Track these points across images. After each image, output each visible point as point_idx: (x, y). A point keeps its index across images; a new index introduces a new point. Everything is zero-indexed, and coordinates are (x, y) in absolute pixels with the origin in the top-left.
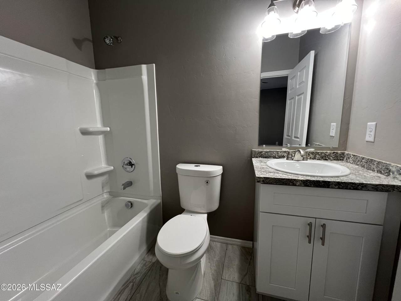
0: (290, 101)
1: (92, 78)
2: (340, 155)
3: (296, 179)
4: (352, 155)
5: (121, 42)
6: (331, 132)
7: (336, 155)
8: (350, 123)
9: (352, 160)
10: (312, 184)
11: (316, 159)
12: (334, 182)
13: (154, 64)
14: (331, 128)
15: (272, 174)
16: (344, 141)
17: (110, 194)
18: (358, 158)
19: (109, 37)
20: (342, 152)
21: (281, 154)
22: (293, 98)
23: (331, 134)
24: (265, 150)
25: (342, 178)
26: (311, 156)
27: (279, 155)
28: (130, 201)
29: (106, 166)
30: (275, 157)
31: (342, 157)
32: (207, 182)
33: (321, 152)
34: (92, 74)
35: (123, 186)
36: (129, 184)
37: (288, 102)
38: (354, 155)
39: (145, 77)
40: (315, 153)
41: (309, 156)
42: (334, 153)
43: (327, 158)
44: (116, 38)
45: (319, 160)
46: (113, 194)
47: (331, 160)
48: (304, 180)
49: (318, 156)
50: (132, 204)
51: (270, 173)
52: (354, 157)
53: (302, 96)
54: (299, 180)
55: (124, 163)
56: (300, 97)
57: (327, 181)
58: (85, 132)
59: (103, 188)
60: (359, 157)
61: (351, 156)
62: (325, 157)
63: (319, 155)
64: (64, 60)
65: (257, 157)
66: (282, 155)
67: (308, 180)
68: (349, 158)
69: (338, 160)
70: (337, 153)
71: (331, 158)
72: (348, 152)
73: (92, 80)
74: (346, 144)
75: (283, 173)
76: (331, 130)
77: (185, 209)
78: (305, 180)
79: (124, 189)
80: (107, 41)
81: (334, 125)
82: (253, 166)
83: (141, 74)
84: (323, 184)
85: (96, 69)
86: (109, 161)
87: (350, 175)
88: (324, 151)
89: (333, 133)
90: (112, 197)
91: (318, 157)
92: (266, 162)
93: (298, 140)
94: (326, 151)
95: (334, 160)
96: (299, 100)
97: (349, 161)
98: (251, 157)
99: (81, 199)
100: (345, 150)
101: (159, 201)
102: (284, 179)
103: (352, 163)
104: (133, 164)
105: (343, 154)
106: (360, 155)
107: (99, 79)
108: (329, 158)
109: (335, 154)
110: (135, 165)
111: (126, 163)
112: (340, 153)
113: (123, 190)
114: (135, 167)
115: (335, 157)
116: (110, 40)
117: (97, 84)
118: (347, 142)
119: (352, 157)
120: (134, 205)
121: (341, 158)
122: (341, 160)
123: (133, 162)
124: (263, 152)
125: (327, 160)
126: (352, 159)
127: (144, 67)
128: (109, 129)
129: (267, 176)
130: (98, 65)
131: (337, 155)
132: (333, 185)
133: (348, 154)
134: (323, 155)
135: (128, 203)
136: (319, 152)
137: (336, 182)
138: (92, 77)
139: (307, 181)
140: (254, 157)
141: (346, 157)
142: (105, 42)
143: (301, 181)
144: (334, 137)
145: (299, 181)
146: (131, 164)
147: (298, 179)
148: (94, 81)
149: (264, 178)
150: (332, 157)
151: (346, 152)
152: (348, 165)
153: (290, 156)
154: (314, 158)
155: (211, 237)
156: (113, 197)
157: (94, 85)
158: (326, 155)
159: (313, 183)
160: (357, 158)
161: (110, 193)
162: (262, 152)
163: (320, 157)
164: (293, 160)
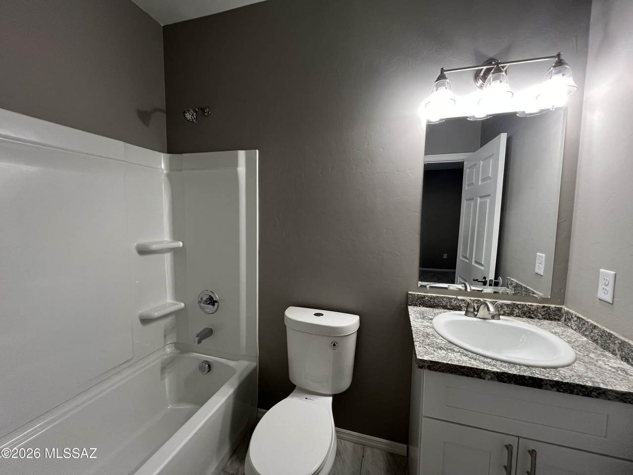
0: (469, 202)
1: (161, 167)
2: (555, 311)
3: (484, 370)
4: (575, 316)
5: (208, 116)
6: (537, 267)
7: (547, 311)
8: (570, 260)
9: (576, 325)
10: (512, 380)
11: (515, 315)
12: (550, 381)
13: (257, 151)
14: (537, 261)
15: (443, 353)
16: (561, 289)
17: (175, 347)
18: (586, 324)
19: (192, 111)
20: (558, 308)
21: (455, 302)
22: (473, 199)
23: (537, 271)
24: (429, 294)
25: (562, 371)
26: (506, 309)
27: (452, 304)
28: (207, 361)
29: (172, 301)
30: (445, 307)
31: (557, 315)
32: (334, 345)
33: (523, 305)
34: (162, 161)
35: (197, 339)
36: (208, 333)
37: (464, 204)
38: (578, 318)
39: (242, 170)
40: (512, 305)
41: (502, 310)
42: (544, 307)
43: (532, 316)
44: (203, 110)
45: (520, 316)
46: (182, 348)
47: (539, 319)
48: (497, 372)
49: (517, 310)
50: (209, 366)
51: (441, 348)
52: (579, 320)
53: (488, 200)
54: (490, 371)
55: (202, 299)
56: (483, 200)
57: (538, 378)
58: (143, 251)
59: (165, 336)
60: (588, 322)
61: (573, 316)
62: (529, 313)
63: (518, 308)
64: (121, 144)
65: (416, 305)
66: (458, 304)
67: (506, 373)
68: (570, 320)
69: (551, 320)
70: (549, 307)
71: (539, 315)
72: (567, 307)
73: (162, 169)
74: (565, 294)
75: (462, 350)
76: (537, 264)
77: (296, 386)
78: (500, 373)
79: (199, 342)
80: (188, 116)
81: (541, 256)
82: (411, 327)
83: (236, 164)
84: (531, 383)
85: (168, 152)
86: (178, 294)
87: (575, 364)
88: (527, 303)
89: (540, 269)
90: (178, 352)
91: (517, 312)
92: (432, 319)
93: (482, 268)
94: (530, 304)
95: (545, 319)
96: (483, 205)
97: (569, 325)
98: (407, 305)
99: (129, 358)
100: (563, 304)
101: (255, 364)
102: (464, 367)
103: (575, 330)
104: (216, 302)
105: (559, 310)
106: (588, 320)
107: (171, 167)
108: (536, 316)
109: (545, 309)
110: (218, 303)
111: (204, 299)
112: (554, 309)
113: (197, 344)
114: (218, 306)
115: (545, 314)
116: (192, 115)
117: (168, 175)
118: (565, 291)
119: (575, 319)
120: (213, 368)
121: (557, 317)
122: (555, 320)
123: (216, 297)
124: (426, 298)
125: (532, 318)
126: (576, 323)
127: (242, 154)
128: (181, 244)
129: (435, 359)
130: (172, 148)
131: (549, 311)
132: (548, 386)
133: (567, 313)
134: (526, 309)
135: (204, 364)
136: (518, 305)
137: (553, 381)
138: (161, 164)
139: (503, 374)
140: (411, 305)
141: (564, 317)
142: (185, 117)
143: (494, 373)
144: (542, 276)
145: (489, 373)
146: (212, 301)
147: (487, 370)
148: (165, 171)
149: (431, 362)
150: (540, 313)
151: (566, 309)
152: (569, 334)
153: (472, 310)
154: (510, 314)
155: (337, 432)
156: (180, 353)
157: (163, 178)
158: (530, 309)
159: (514, 380)
160: (584, 324)
161: (177, 345)
162: (424, 297)
163: (520, 313)
164: (475, 316)
